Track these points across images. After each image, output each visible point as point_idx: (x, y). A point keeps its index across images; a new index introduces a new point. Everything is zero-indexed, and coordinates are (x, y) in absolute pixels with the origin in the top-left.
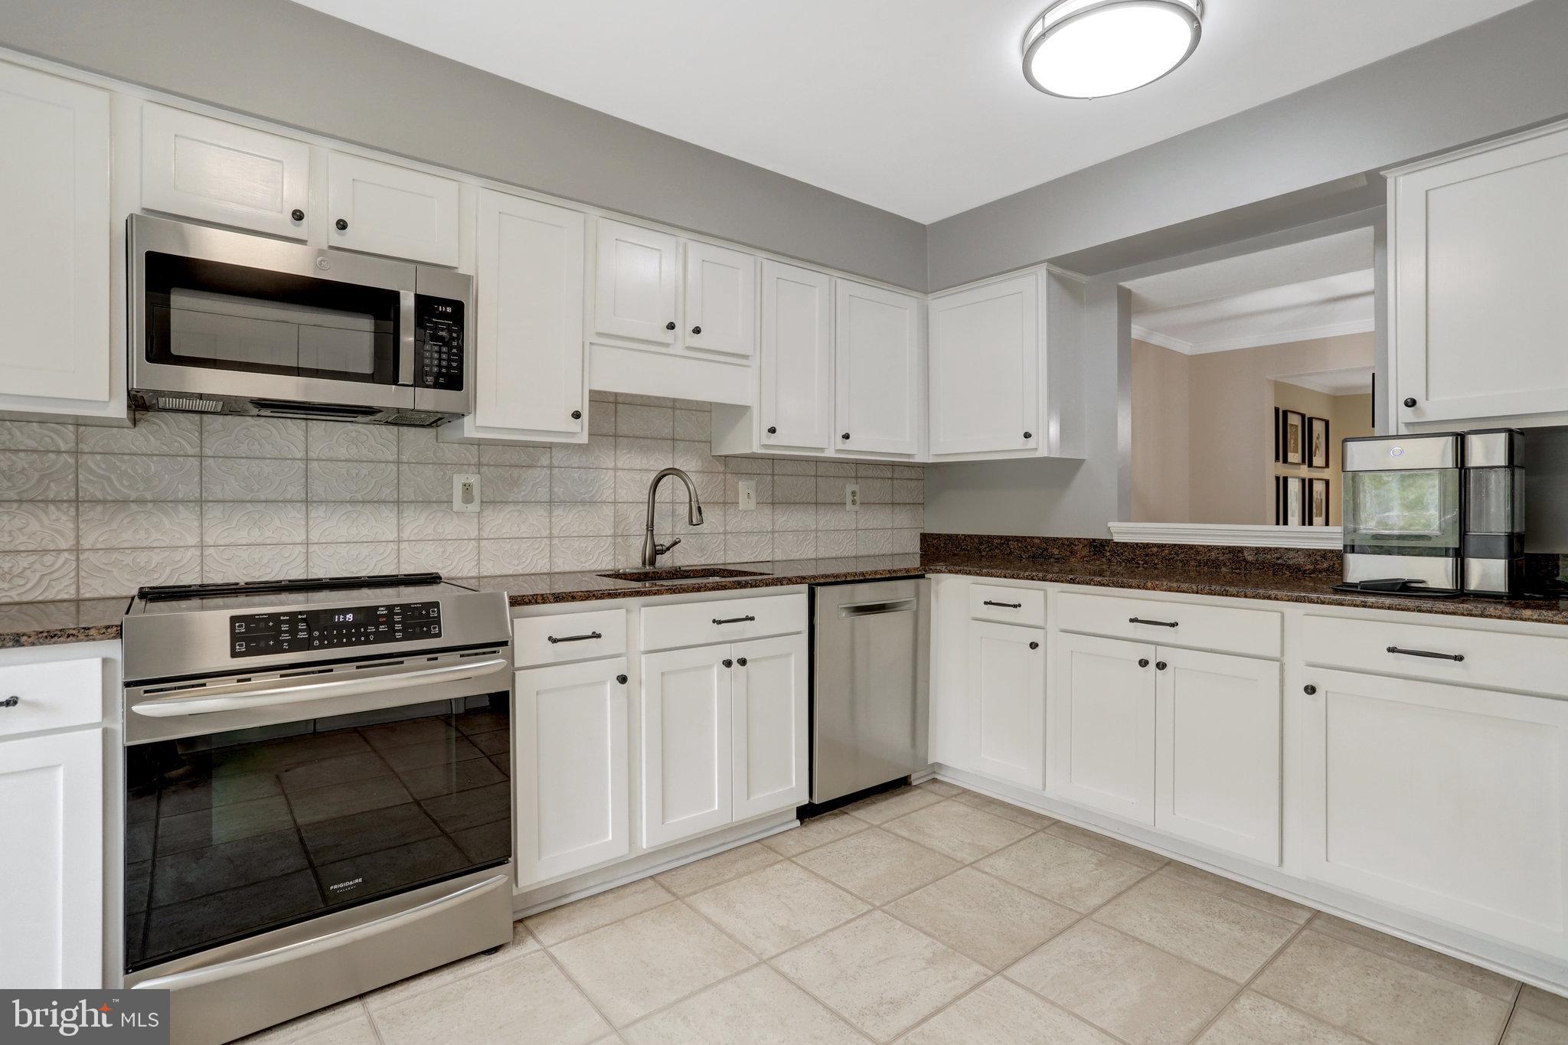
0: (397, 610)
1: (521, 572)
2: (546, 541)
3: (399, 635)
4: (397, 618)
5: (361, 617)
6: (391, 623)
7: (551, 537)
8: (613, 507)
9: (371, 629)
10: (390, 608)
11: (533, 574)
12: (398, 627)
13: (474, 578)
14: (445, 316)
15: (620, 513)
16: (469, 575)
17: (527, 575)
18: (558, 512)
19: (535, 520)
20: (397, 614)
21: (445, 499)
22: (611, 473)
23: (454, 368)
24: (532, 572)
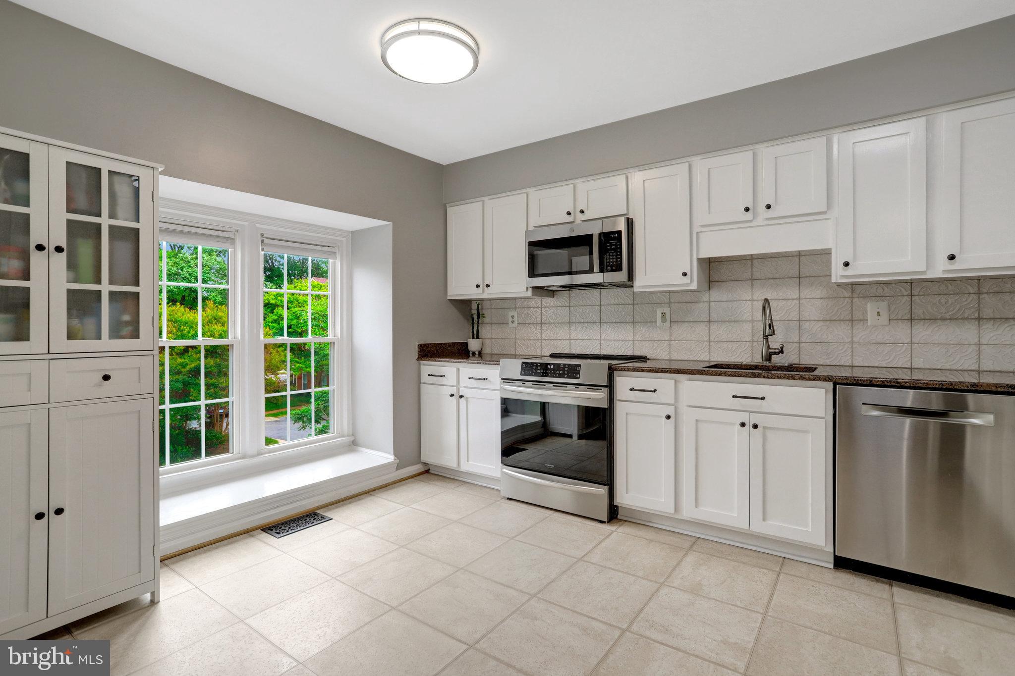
0: (567, 366)
1: (692, 359)
2: (706, 343)
3: (566, 376)
4: (566, 369)
5: (556, 366)
6: (564, 371)
7: (709, 341)
8: (751, 324)
9: (558, 372)
10: (564, 365)
11: (699, 361)
12: (566, 372)
13: (667, 360)
14: (615, 238)
15: (756, 328)
16: (665, 358)
17: (695, 361)
18: (714, 326)
19: (701, 331)
20: (566, 367)
21: (654, 321)
22: (749, 303)
23: (619, 261)
24: (699, 359)
